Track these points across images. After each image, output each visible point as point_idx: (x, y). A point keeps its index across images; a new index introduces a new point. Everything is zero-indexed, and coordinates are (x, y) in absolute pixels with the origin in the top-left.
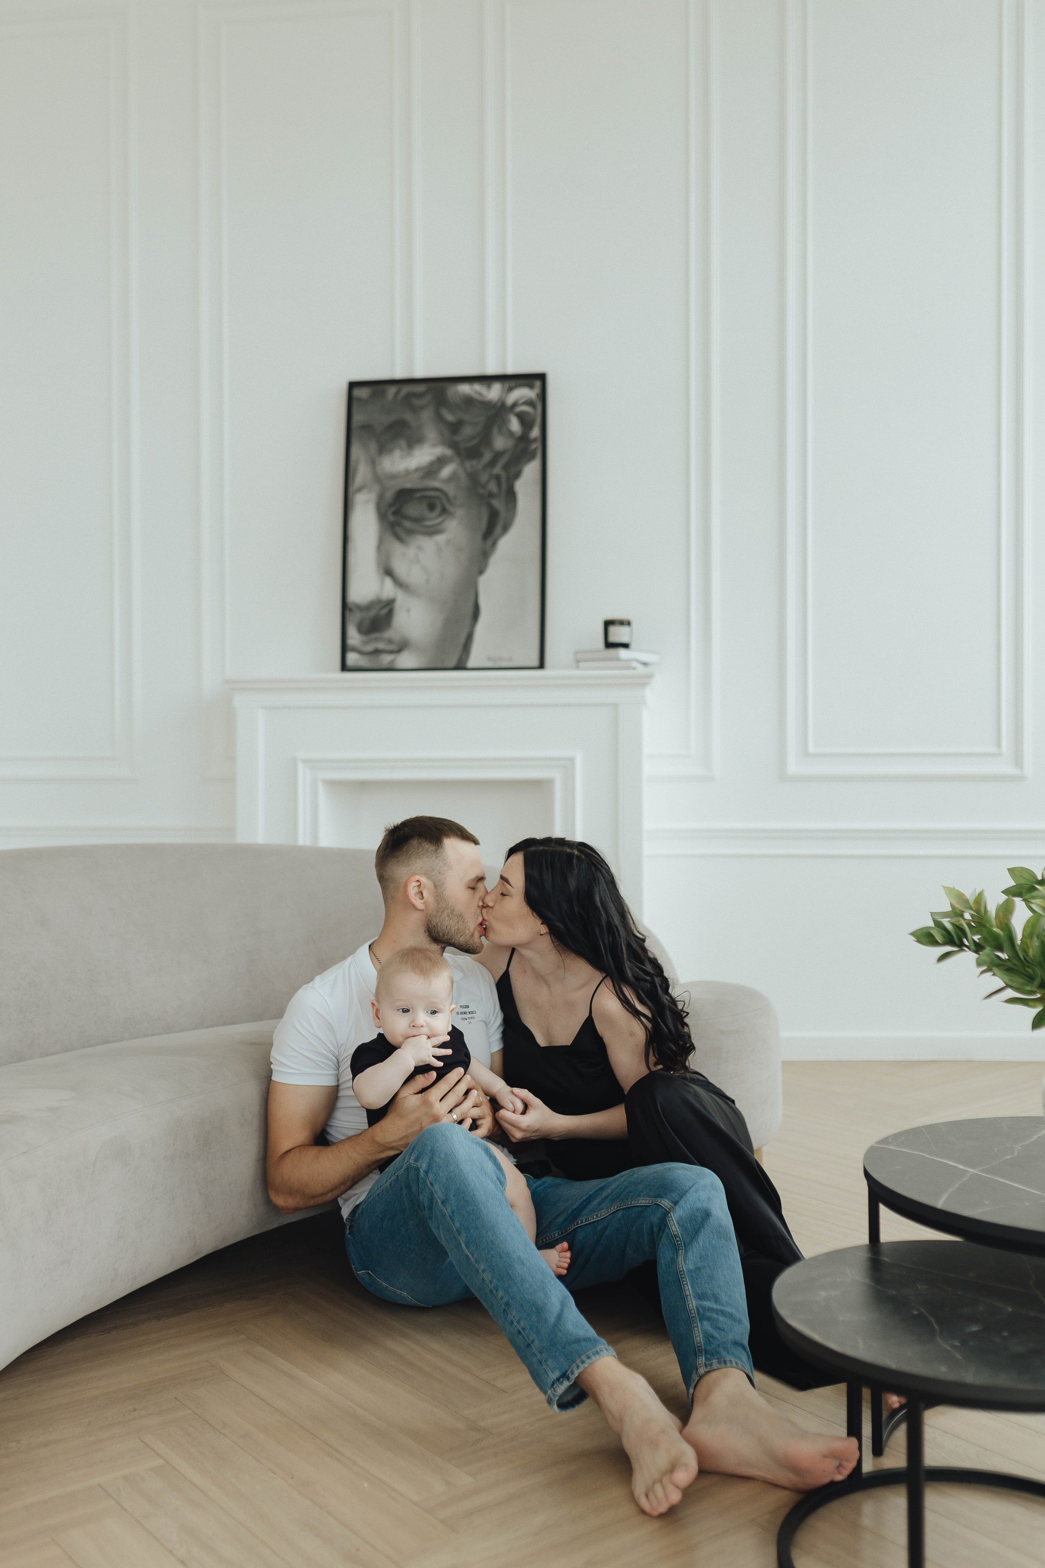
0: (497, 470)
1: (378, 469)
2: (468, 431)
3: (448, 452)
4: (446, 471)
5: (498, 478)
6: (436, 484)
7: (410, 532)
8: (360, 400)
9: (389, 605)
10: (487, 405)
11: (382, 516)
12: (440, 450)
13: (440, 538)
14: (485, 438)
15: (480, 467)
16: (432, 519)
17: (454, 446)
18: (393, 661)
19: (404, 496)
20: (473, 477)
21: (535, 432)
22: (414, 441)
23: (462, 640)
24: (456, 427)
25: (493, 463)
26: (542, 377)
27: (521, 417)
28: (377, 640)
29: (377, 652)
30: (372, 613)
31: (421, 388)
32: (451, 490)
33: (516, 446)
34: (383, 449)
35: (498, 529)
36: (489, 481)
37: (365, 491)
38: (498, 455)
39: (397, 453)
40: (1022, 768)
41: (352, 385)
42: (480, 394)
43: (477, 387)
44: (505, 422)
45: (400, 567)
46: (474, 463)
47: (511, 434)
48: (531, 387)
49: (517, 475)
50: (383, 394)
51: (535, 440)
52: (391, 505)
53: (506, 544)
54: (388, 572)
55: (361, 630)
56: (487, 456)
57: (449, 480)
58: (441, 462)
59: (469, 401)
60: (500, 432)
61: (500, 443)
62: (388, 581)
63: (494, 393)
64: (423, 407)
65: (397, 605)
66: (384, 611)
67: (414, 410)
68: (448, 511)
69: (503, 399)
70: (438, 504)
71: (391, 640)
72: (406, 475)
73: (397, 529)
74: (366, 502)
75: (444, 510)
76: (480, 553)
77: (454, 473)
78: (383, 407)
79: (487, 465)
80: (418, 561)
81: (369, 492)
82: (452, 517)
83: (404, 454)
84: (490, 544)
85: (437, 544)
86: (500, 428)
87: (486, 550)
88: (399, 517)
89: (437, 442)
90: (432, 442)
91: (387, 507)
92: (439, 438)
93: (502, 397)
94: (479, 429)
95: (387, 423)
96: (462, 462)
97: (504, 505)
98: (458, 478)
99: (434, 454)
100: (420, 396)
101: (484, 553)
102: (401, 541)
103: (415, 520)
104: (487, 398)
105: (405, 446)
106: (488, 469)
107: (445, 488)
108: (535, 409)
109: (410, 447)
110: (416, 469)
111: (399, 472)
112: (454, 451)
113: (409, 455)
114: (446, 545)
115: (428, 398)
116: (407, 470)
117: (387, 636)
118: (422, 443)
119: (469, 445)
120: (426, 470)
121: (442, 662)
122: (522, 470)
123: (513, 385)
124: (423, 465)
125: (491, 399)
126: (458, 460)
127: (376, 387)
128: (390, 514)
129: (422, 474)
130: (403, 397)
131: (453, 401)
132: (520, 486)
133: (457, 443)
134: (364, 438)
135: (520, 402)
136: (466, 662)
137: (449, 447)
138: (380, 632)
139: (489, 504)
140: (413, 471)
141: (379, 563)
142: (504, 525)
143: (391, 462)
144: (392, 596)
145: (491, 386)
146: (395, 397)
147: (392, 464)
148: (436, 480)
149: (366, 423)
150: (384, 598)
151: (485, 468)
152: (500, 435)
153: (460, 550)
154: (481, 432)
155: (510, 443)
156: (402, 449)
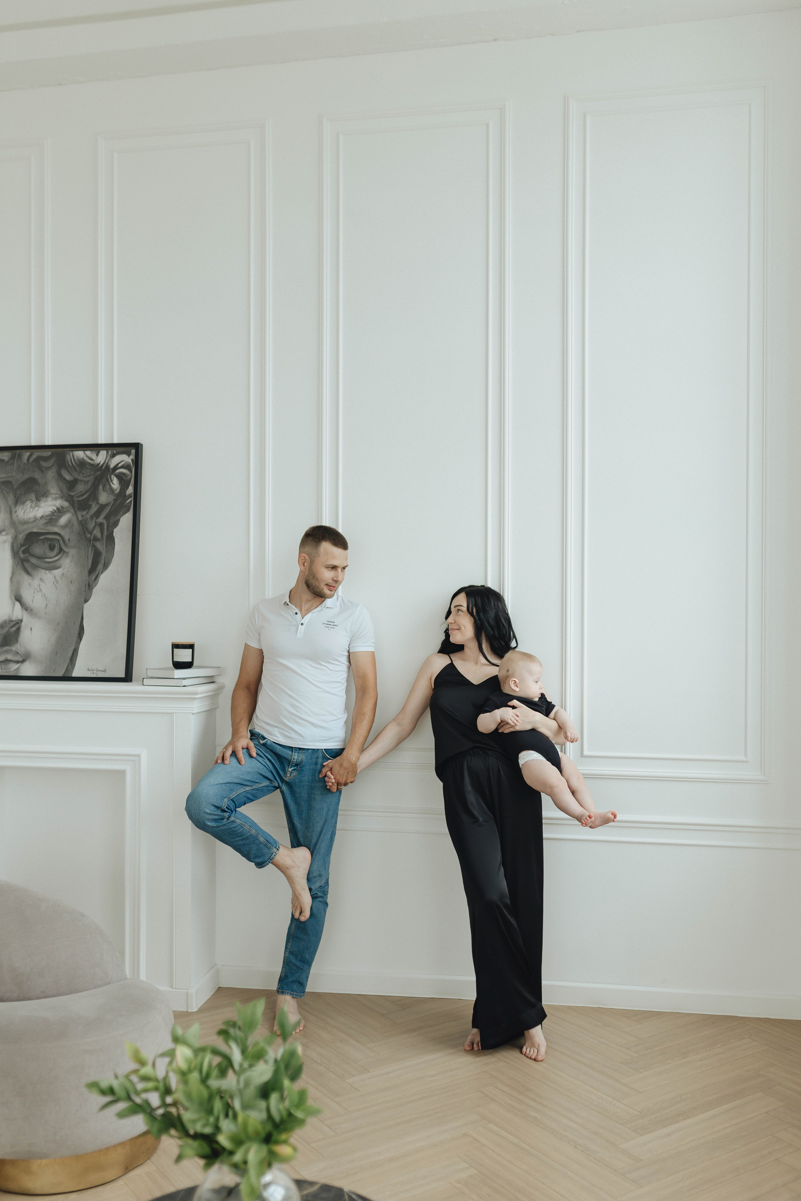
0: (101, 519)
1: (14, 516)
2: (81, 488)
3: (66, 504)
4: (63, 520)
5: (101, 525)
6: (56, 530)
7: (35, 567)
8: (3, 461)
9: (19, 622)
10: (96, 467)
11: (15, 554)
12: (59, 503)
13: (57, 572)
14: (93, 494)
15: (88, 516)
16: (52, 557)
17: (70, 499)
18: (18, 669)
19: (32, 538)
20: (83, 524)
22: (41, 495)
23: (70, 655)
24: (72, 484)
25: (98, 514)
26: (137, 448)
27: (120, 477)
28: (7, 652)
29: (7, 661)
30: (6, 630)
31: (47, 453)
32: (66, 535)
33: (115, 500)
34: (18, 501)
35: (100, 566)
36: (94, 527)
37: (4, 533)
38: (102, 507)
39: (28, 503)
42: (92, 460)
43: (88, 453)
44: (108, 481)
45: (27, 595)
46: (85, 513)
47: (112, 490)
48: (129, 454)
49: (116, 524)
50: (20, 456)
51: (130, 496)
52: (22, 546)
53: (105, 578)
54: (18, 599)
56: (94, 508)
57: (65, 526)
58: (60, 511)
59: (82, 464)
61: (104, 498)
62: (17, 604)
63: (101, 458)
64: (48, 468)
65: (23, 624)
66: (14, 629)
67: (42, 470)
68: (64, 551)
69: (108, 463)
70: (56, 545)
71: (18, 653)
72: (35, 521)
73: (25, 564)
74: (5, 542)
75: (61, 550)
76: (86, 584)
77: (69, 521)
78: (19, 467)
79: (94, 514)
80: (41, 590)
81: (7, 534)
82: (67, 556)
83: (33, 505)
84: (94, 578)
85: (55, 577)
86: (104, 486)
87: (91, 583)
88: (27, 555)
89: (57, 496)
90: (54, 496)
91: (19, 546)
92: (59, 492)
93: (107, 461)
94: (89, 486)
95: (22, 480)
96: (76, 512)
97: (104, 547)
98: (72, 525)
99: (55, 506)
100: (46, 459)
101: (89, 585)
102: (29, 573)
103: (39, 558)
104: (96, 462)
105: (34, 498)
106: (95, 518)
107: (62, 533)
108: (131, 471)
109: (38, 499)
110: (42, 517)
111: (30, 519)
112: (70, 504)
113: (37, 506)
114: (61, 578)
115: (52, 461)
116: (35, 517)
117: (14, 649)
118: (46, 497)
119: (80, 499)
120: (49, 518)
121: (54, 671)
122: (120, 519)
123: (115, 452)
124: (46, 514)
125: (99, 462)
126: (72, 511)
127: (14, 451)
128: (21, 552)
129: (46, 521)
130: (34, 461)
131: (70, 464)
132: (117, 532)
133: (72, 497)
134: (5, 492)
135: (120, 465)
136: (72, 672)
137: (66, 500)
138: (9, 646)
139: (94, 546)
140: (39, 519)
141: (11, 591)
142: (105, 563)
143: (23, 511)
144: (20, 617)
145: (99, 452)
146: (28, 459)
147: (24, 513)
148: (55, 526)
149: (6, 479)
150: (14, 618)
151: (92, 517)
152: (104, 491)
153: (71, 582)
154: (90, 489)
155: (112, 498)
156: (32, 501)
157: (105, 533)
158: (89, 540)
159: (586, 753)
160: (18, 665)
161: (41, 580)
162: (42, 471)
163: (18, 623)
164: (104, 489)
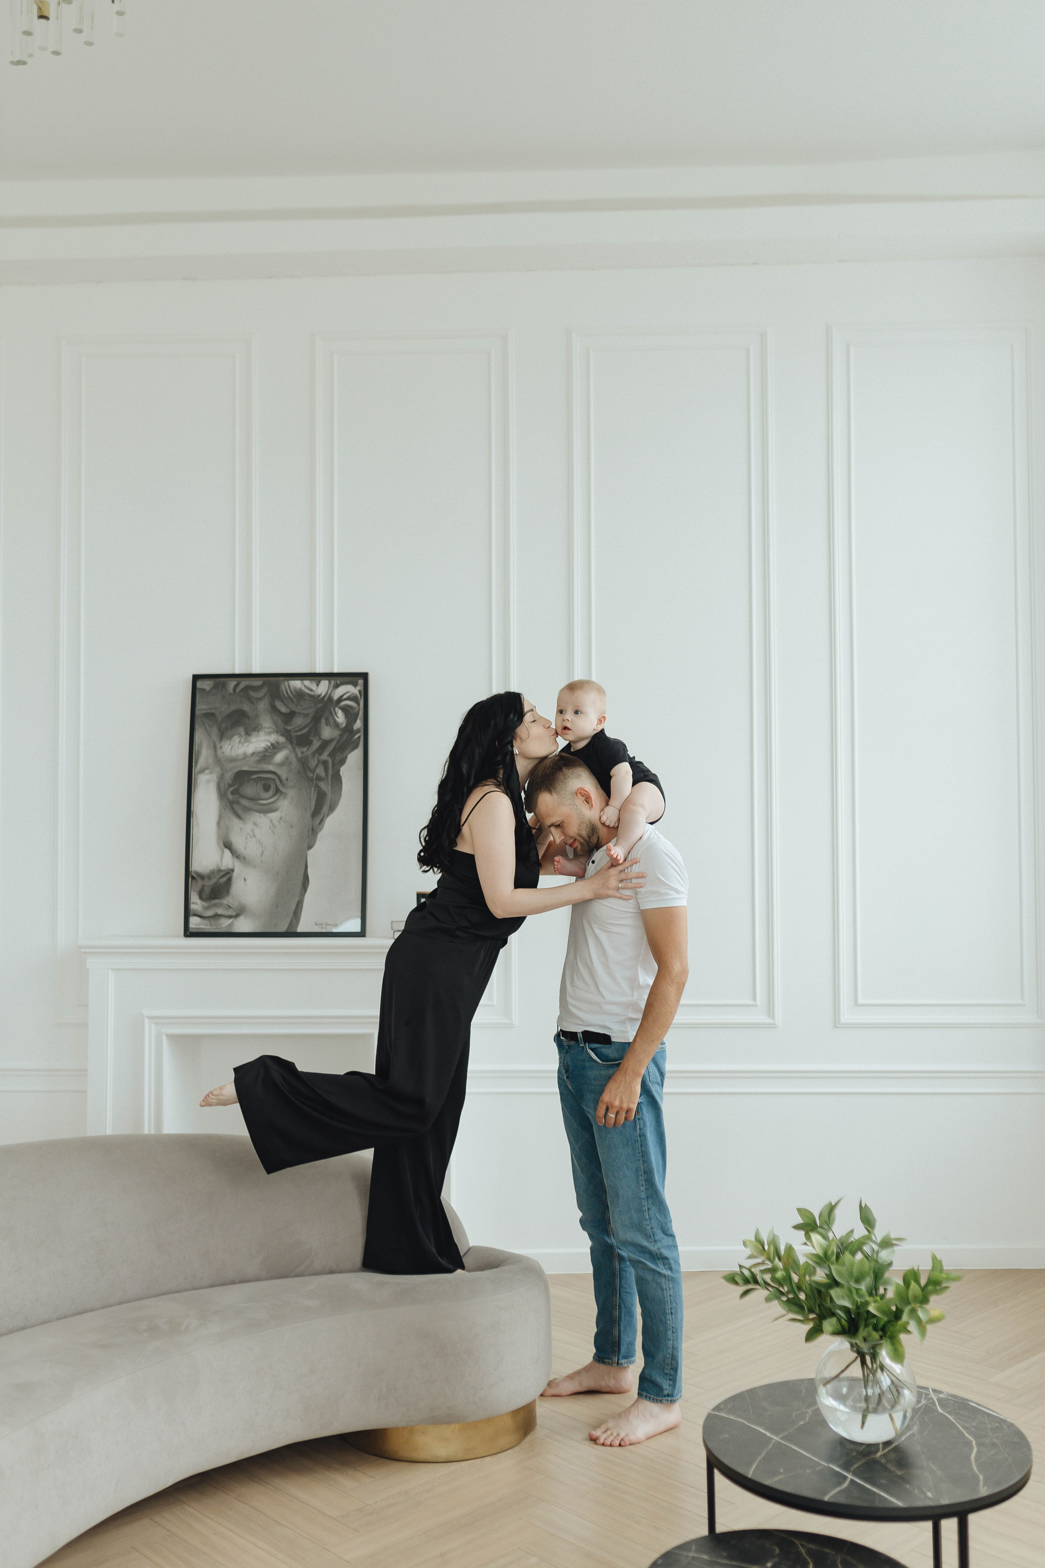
0: (325, 756)
1: (219, 752)
2: (299, 721)
3: (282, 739)
4: (280, 757)
5: (325, 763)
6: (271, 768)
7: (247, 810)
8: (203, 690)
10: (316, 699)
11: (222, 795)
12: (273, 738)
13: (274, 816)
14: (314, 728)
15: (309, 753)
16: (267, 798)
17: (286, 734)
18: (231, 925)
19: (242, 777)
20: (303, 763)
21: (358, 724)
22: (251, 729)
23: (294, 907)
24: (288, 718)
25: (320, 750)
26: (365, 676)
27: (346, 710)
28: (216, 905)
29: (217, 916)
30: (214, 881)
31: (258, 682)
32: (283, 773)
33: (341, 736)
34: (223, 734)
35: (325, 809)
36: (317, 766)
37: (207, 771)
38: (325, 744)
39: (236, 739)
40: (773, 1018)
41: (196, 678)
42: (312, 690)
43: (307, 683)
44: (332, 714)
45: (238, 842)
46: (305, 749)
47: (337, 725)
48: (355, 684)
49: (343, 762)
50: (224, 686)
51: (358, 731)
52: (230, 786)
53: (332, 822)
54: (228, 845)
55: (201, 898)
56: (316, 744)
57: (281, 764)
58: (275, 748)
59: (300, 695)
60: (327, 724)
61: (327, 732)
62: (227, 852)
63: (322, 688)
64: (260, 699)
65: (235, 874)
66: (224, 879)
67: (251, 700)
68: (282, 792)
69: (330, 694)
70: (272, 785)
71: (229, 906)
72: (244, 758)
73: (235, 806)
74: (208, 781)
75: (277, 791)
76: (309, 830)
77: (287, 758)
78: (224, 697)
79: (315, 751)
80: (254, 836)
81: (211, 773)
82: (285, 797)
83: (242, 740)
84: (318, 822)
85: (271, 821)
86: (327, 720)
87: (315, 827)
88: (237, 796)
89: (271, 730)
90: (267, 730)
91: (227, 786)
92: (273, 727)
93: (329, 692)
94: (308, 720)
95: (227, 712)
96: (294, 748)
97: (330, 787)
98: (290, 763)
99: (268, 741)
100: (256, 689)
101: (313, 830)
102: (239, 817)
103: (252, 799)
104: (316, 693)
105: (243, 733)
106: (317, 755)
107: (279, 772)
108: (358, 704)
109: (248, 734)
110: (253, 754)
111: (238, 755)
112: (287, 739)
113: (246, 741)
114: (279, 822)
115: (264, 690)
116: (245, 754)
117: (226, 902)
118: (258, 731)
119: (299, 733)
120: (261, 755)
121: (275, 926)
122: (347, 757)
123: (339, 682)
124: (259, 750)
125: (320, 693)
126: (290, 746)
127: (218, 680)
128: (229, 793)
129: (258, 758)
130: (242, 690)
131: (286, 694)
132: (344, 771)
133: (289, 731)
134: (206, 725)
135: (345, 697)
136: (297, 927)
137: (282, 735)
138: (219, 899)
139: (317, 786)
140: (250, 756)
141: (219, 837)
142: (330, 805)
143: (230, 746)
144: (230, 867)
145: (319, 682)
146: (234, 690)
147: (232, 748)
148: (270, 764)
149: (209, 711)
150: (223, 868)
151: (314, 754)
152: (327, 725)
153: (291, 827)
154: (309, 724)
155: (336, 733)
156: (241, 736)
157: (330, 772)
158: (311, 780)
159: (861, 1001)
160: (231, 920)
161: (255, 824)
162: (252, 703)
163: (228, 873)
164: (326, 723)
